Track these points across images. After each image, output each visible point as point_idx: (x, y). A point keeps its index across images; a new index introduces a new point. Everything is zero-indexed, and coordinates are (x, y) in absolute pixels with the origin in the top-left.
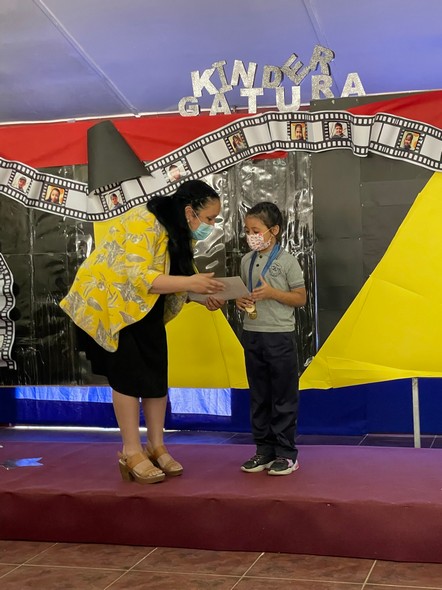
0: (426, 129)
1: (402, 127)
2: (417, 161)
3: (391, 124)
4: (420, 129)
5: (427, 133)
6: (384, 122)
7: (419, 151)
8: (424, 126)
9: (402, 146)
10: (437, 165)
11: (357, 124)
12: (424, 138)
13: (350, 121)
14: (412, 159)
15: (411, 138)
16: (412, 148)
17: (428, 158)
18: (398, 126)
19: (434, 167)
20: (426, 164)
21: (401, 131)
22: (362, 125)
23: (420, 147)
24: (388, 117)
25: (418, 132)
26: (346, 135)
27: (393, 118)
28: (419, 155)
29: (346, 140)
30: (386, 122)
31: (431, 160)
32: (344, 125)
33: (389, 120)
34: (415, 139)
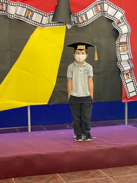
0: (34, 10)
1: (27, 8)
2: (31, 22)
3: (21, 7)
4: (32, 10)
5: (35, 12)
6: (18, 6)
7: (32, 18)
8: (34, 9)
9: (26, 16)
10: (39, 24)
11: (11, 5)
12: (33, 13)
13: (7, 4)
14: (29, 21)
15: (29, 13)
16: (29, 17)
17: (35, 22)
18: (25, 8)
19: (38, 25)
20: (34, 24)
21: (27, 10)
22: (13, 6)
23: (32, 17)
24: (20, 4)
25: (32, 11)
26: (4, 9)
27: (22, 4)
28: (31, 20)
29: (4, 11)
30: (19, 6)
31: (37, 22)
32: (4, 5)
33: (21, 5)
34: (30, 13)
